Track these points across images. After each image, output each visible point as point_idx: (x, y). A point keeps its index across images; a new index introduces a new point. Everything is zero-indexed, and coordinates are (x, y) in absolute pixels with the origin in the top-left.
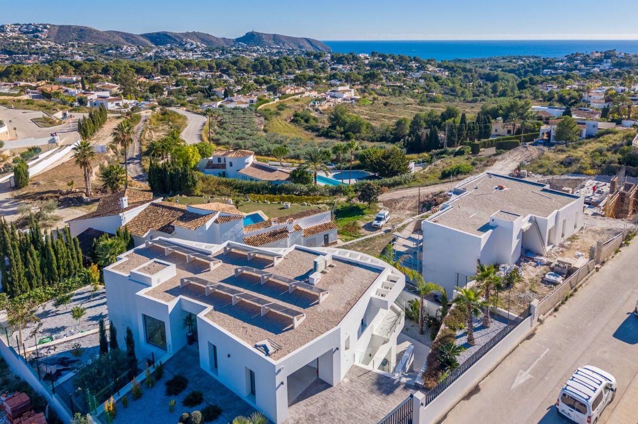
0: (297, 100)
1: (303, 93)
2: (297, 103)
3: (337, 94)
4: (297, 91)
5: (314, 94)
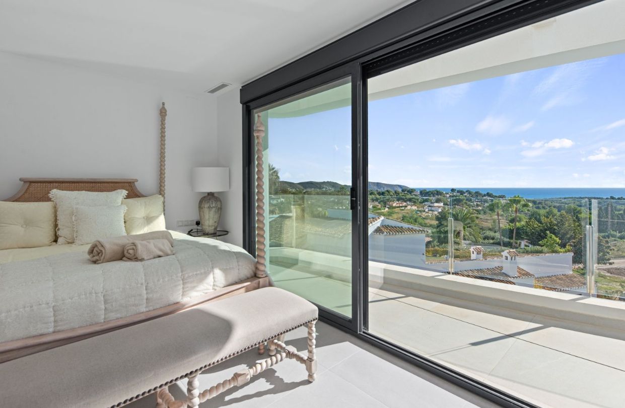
0: (403, 210)
1: (406, 207)
2: (403, 211)
3: (433, 209)
4: (401, 205)
5: (414, 208)
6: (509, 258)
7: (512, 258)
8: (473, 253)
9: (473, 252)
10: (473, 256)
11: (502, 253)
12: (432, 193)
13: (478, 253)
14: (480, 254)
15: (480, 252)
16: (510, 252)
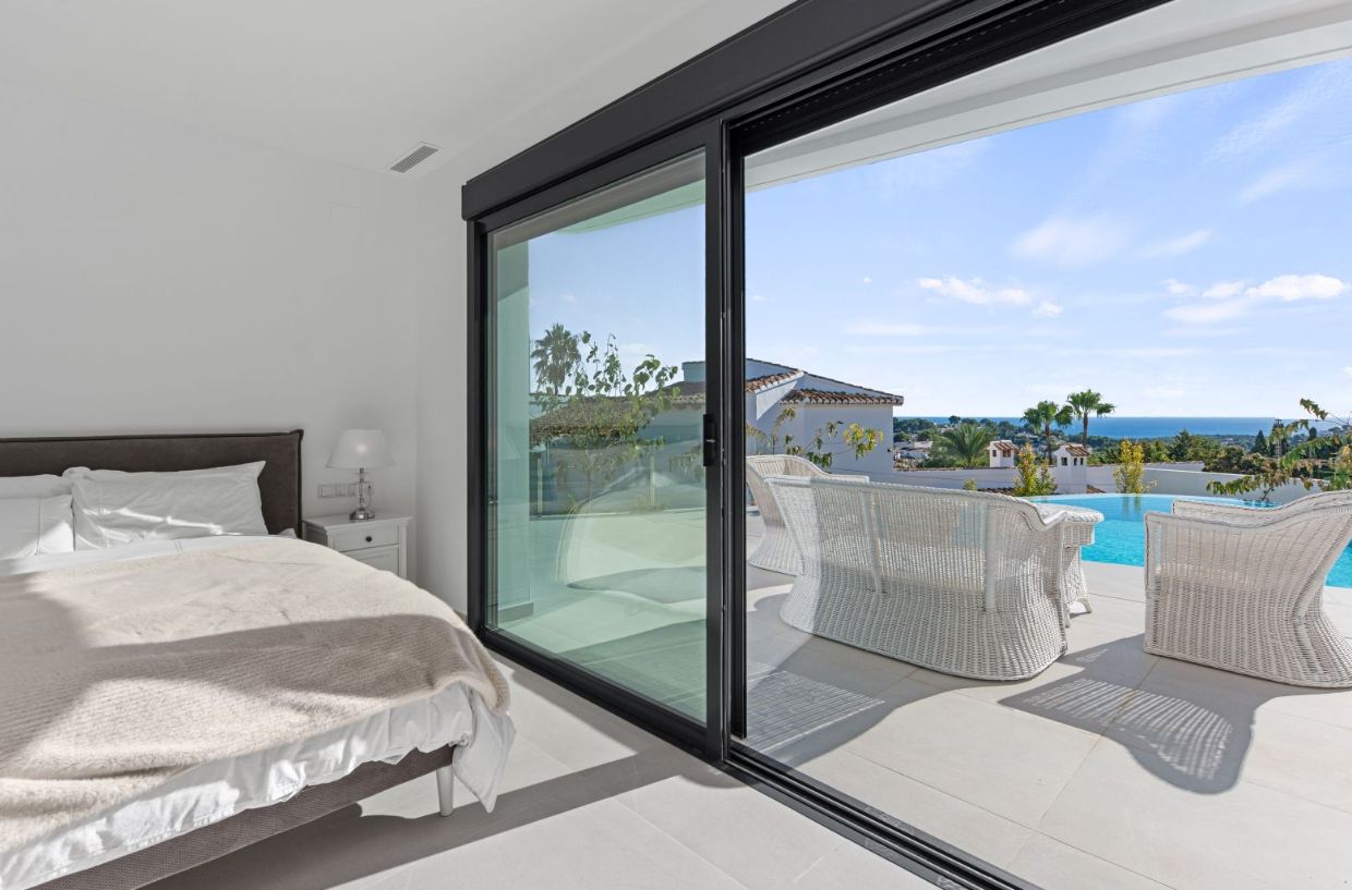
6: (1070, 460)
7: (1075, 460)
8: (995, 455)
9: (994, 451)
10: (995, 461)
11: (1055, 453)
12: (910, 425)
13: (1006, 453)
14: (1009, 456)
15: (1009, 451)
16: (1071, 448)
